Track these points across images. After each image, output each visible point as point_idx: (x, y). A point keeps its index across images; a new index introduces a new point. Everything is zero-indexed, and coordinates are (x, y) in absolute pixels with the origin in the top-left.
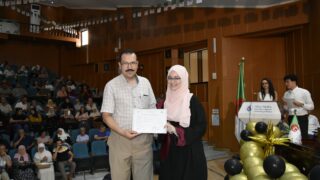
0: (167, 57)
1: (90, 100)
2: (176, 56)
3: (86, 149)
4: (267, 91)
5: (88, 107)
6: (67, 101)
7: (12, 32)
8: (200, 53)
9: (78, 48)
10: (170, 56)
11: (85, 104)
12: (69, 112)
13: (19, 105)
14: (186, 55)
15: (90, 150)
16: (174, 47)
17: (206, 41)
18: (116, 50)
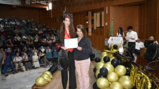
1: (53, 35)
3: (52, 55)
5: (52, 38)
6: (44, 35)
7: (18, 4)
8: (101, 13)
9: (47, 11)
10: (88, 15)
12: (45, 39)
13: (24, 37)
14: (95, 14)
15: (53, 55)
16: (90, 11)
17: (103, 8)
18: (64, 12)
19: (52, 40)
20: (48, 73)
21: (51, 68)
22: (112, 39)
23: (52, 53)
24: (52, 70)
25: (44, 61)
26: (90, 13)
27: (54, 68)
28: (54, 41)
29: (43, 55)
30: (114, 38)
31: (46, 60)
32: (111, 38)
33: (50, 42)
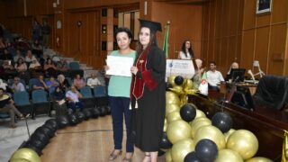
0: (103, 15)
1: (29, 52)
2: (112, 15)
3: (27, 98)
4: (187, 50)
5: (28, 59)
8: (133, 14)
10: (106, 15)
11: (25, 56)
14: (120, 15)
15: (31, 98)
16: (110, 7)
17: (139, 3)
18: (55, 5)
19: (28, 64)
20: (28, 154)
21: (34, 137)
22: (171, 65)
23: (30, 92)
24: (39, 143)
25: (8, 113)
26: (110, 12)
27: (42, 136)
28: (32, 66)
29: (6, 97)
30: (175, 61)
31: (14, 110)
32: (168, 62)
33: (23, 67)
